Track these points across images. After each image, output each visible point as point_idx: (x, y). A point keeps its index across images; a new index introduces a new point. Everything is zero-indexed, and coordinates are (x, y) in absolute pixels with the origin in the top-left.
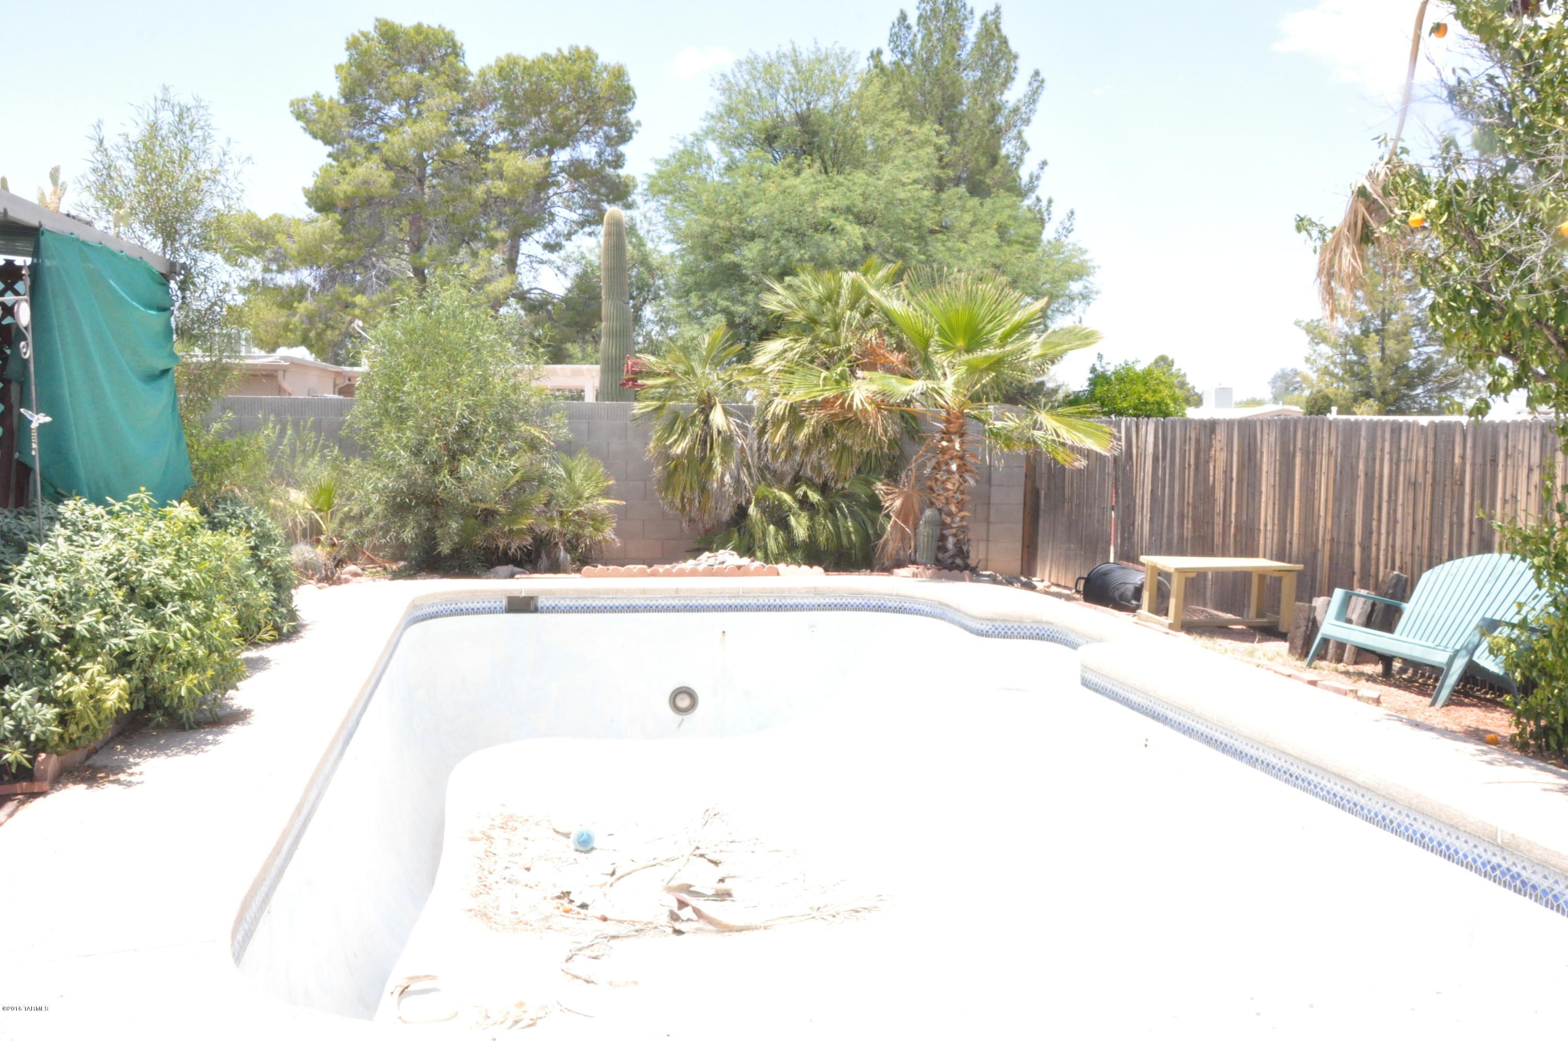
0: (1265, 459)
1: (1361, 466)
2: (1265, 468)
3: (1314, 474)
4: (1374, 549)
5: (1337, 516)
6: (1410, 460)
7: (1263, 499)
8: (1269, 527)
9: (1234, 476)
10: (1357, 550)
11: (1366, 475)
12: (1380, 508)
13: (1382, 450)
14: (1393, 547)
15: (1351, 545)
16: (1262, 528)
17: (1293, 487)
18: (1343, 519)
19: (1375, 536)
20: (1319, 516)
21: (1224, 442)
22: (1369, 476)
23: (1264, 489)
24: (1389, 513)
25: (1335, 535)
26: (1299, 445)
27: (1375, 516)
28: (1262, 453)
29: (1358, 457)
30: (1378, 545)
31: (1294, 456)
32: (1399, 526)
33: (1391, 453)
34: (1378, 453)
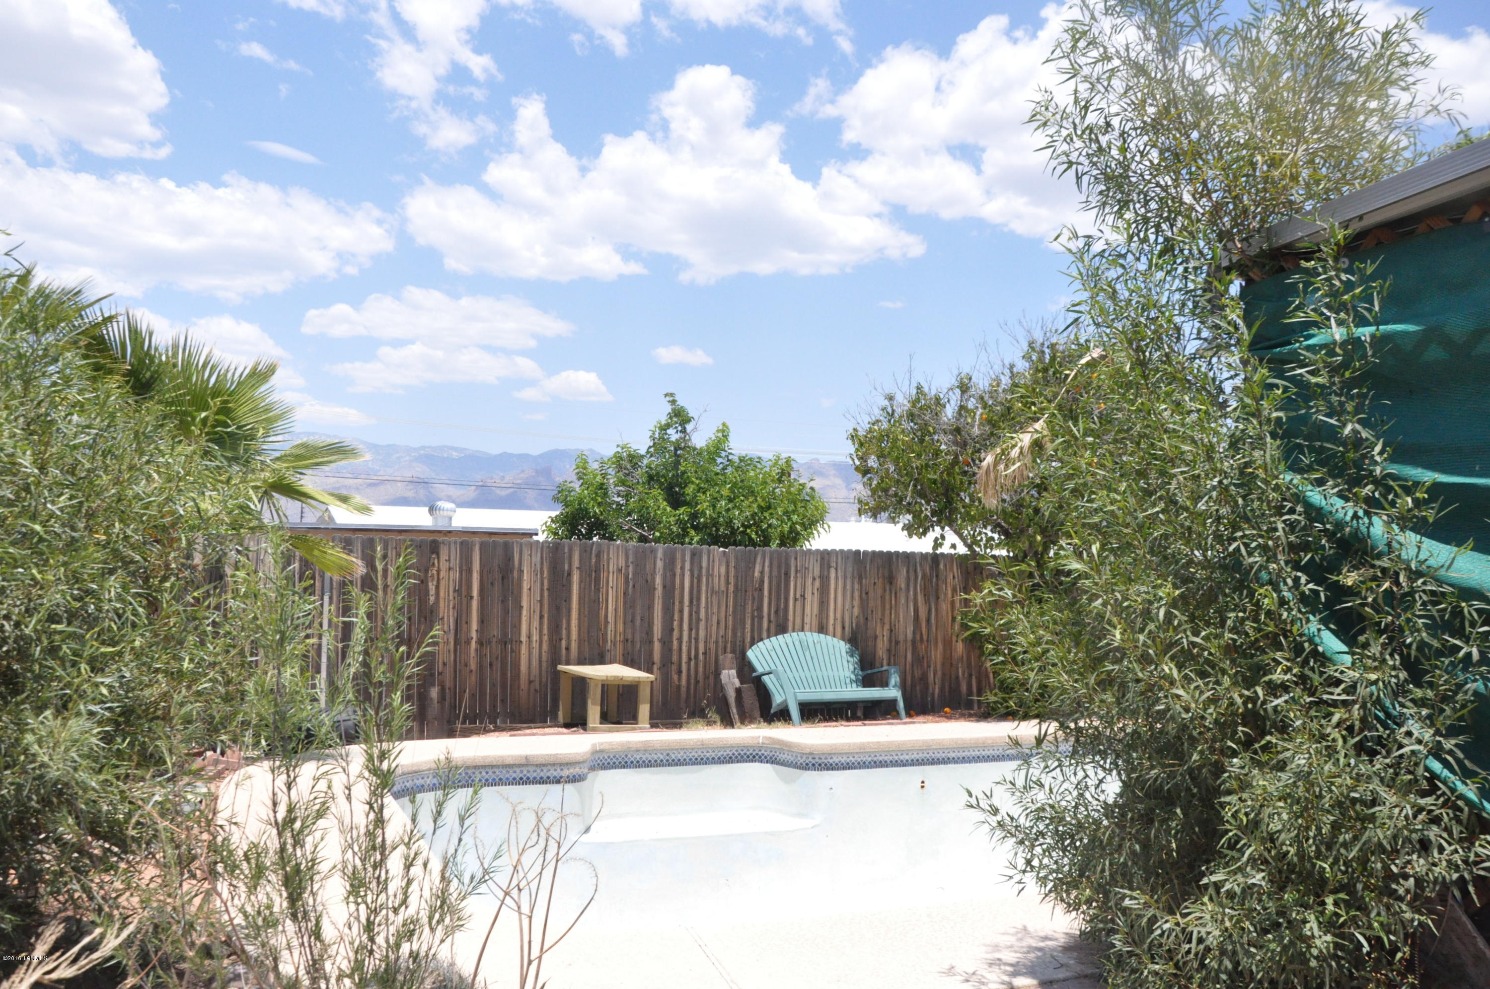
0: (525, 576)
1: (658, 580)
2: (525, 586)
3: (598, 590)
4: (675, 643)
5: (629, 621)
6: (712, 575)
7: (525, 612)
8: (535, 637)
9: (475, 593)
10: (657, 646)
11: (664, 587)
12: (681, 611)
13: (682, 568)
14: (697, 639)
15: (651, 642)
16: (524, 638)
17: (568, 600)
18: (638, 622)
19: (676, 634)
20: (606, 622)
21: (455, 562)
22: (669, 590)
23: (525, 603)
24: (690, 615)
25: (630, 637)
26: (576, 563)
27: (676, 617)
28: (521, 571)
29: (654, 574)
30: (680, 640)
31: (569, 574)
32: (702, 625)
33: (692, 571)
34: (678, 571)
